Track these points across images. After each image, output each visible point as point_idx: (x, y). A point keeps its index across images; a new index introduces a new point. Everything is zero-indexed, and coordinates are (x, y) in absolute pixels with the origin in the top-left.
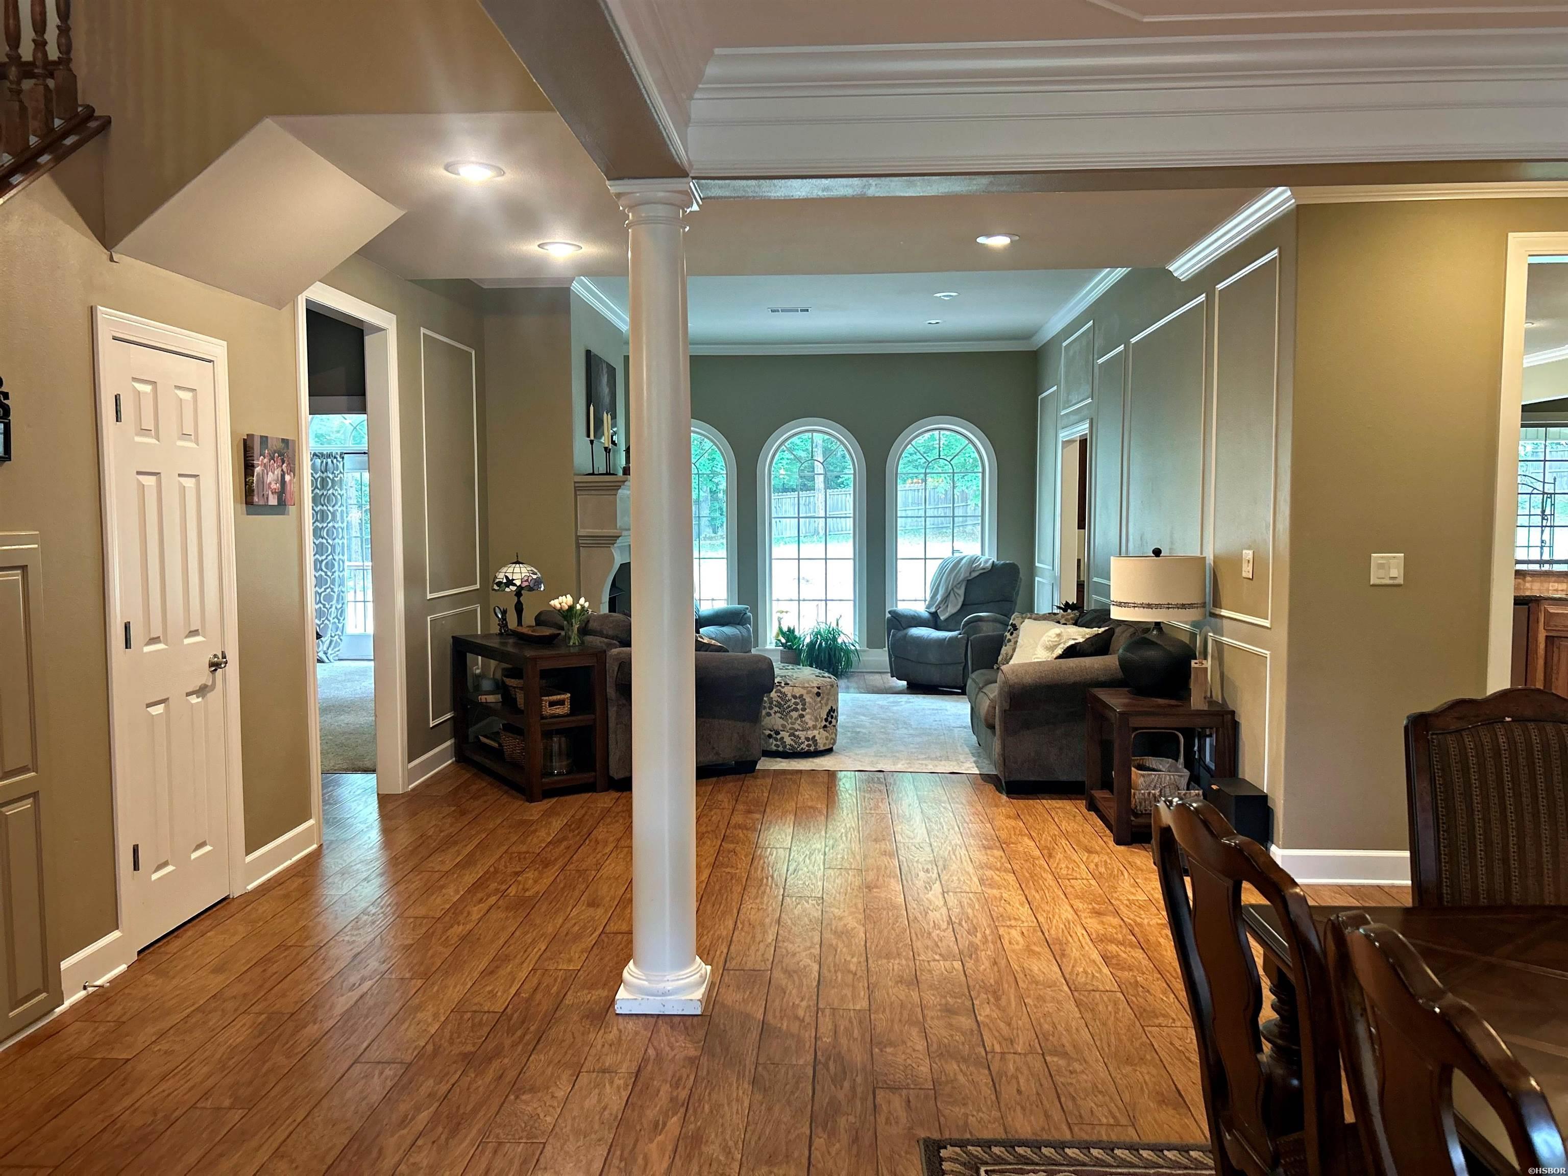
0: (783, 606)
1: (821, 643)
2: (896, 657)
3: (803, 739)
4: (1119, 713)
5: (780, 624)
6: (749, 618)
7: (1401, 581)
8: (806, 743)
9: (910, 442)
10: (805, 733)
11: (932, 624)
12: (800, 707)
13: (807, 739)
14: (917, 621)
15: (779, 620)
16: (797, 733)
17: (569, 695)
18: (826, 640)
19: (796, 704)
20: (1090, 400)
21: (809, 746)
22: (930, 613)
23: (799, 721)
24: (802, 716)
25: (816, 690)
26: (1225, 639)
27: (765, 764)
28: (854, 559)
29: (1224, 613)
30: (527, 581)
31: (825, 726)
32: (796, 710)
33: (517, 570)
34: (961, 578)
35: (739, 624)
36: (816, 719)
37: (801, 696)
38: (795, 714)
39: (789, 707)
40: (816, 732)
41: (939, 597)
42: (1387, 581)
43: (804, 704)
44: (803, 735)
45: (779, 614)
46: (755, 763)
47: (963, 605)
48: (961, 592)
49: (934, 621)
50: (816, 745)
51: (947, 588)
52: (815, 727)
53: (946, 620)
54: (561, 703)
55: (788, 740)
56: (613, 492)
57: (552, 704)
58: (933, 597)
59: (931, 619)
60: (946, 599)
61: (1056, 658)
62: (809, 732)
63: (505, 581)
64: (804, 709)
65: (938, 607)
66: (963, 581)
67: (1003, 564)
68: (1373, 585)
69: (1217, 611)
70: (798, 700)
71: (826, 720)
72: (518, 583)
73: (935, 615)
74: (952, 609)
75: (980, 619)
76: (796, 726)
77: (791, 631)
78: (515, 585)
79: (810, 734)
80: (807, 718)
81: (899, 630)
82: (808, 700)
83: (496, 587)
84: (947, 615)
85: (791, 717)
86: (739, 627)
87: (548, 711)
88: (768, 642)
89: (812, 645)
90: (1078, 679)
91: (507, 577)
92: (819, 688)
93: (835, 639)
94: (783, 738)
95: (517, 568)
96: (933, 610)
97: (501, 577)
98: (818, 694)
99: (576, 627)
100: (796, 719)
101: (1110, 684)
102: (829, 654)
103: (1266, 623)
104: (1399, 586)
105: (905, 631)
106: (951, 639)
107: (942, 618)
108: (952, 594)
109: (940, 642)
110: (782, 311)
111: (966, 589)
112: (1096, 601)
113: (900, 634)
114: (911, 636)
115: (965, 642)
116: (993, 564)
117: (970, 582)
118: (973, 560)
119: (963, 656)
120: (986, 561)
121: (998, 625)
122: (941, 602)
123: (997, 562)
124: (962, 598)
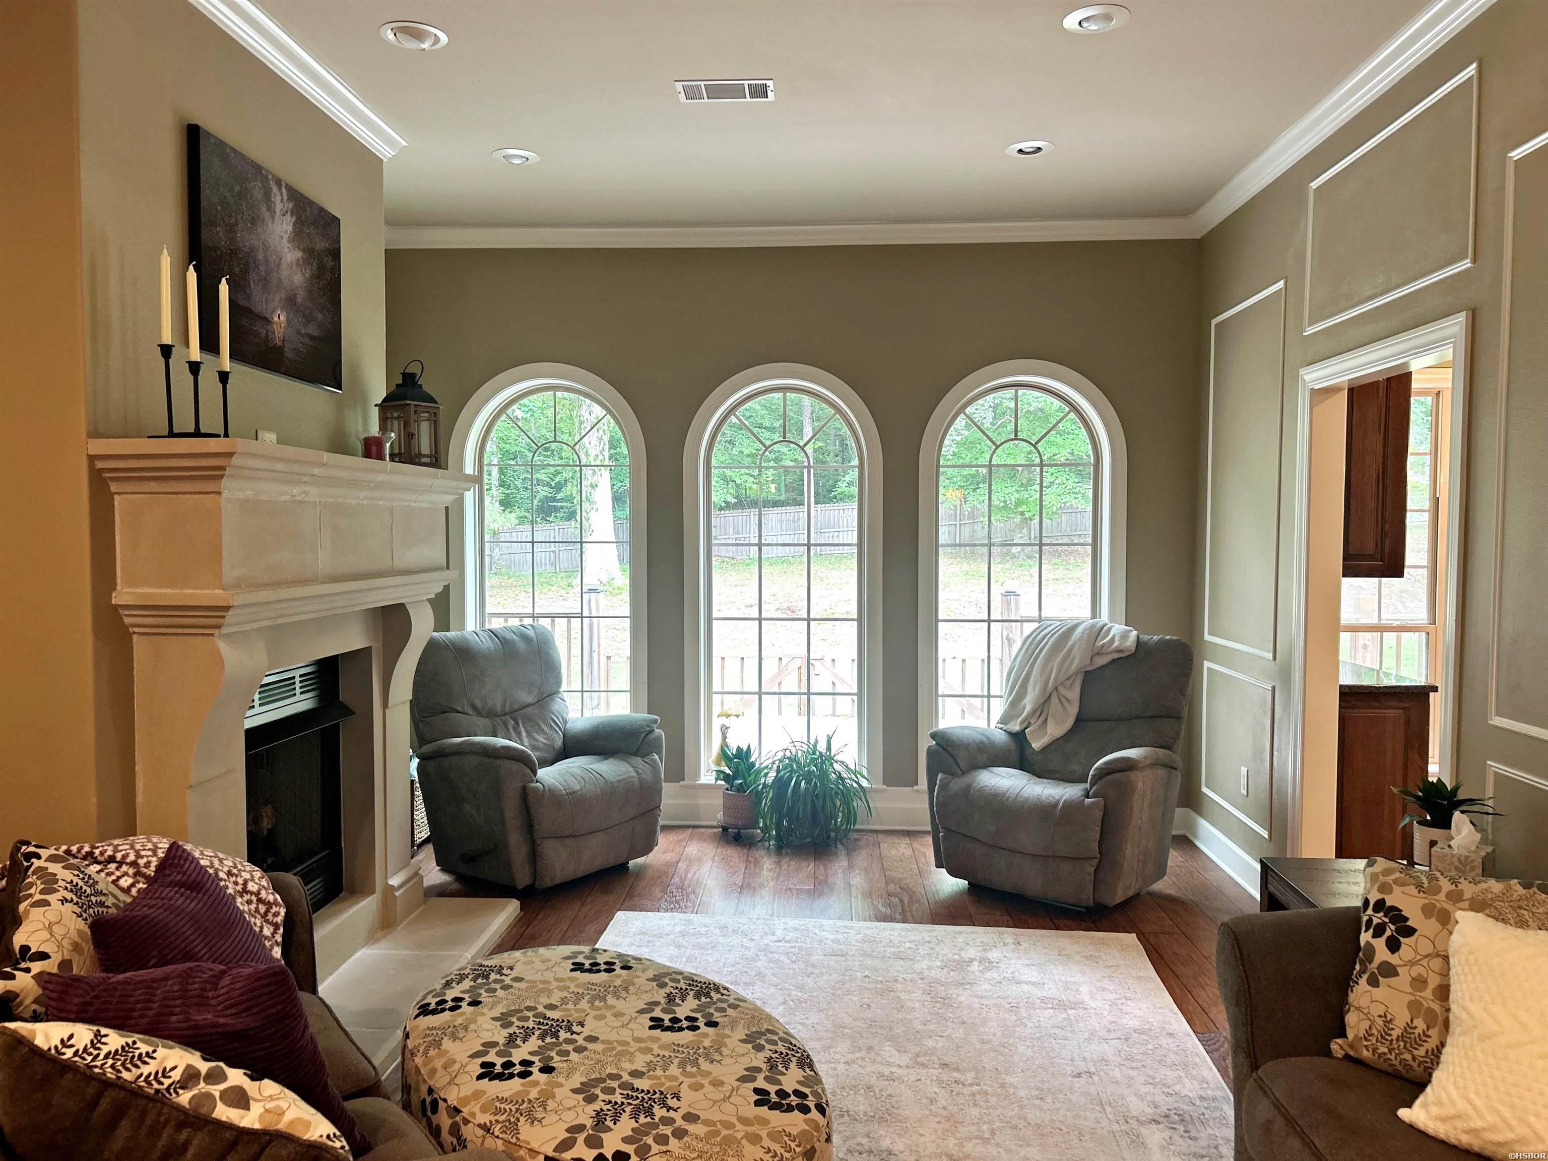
0: (732, 703)
1: (798, 783)
2: (947, 830)
5: (724, 738)
6: (660, 737)
9: (962, 410)
11: (1015, 758)
14: (985, 756)
15: (724, 729)
18: (808, 776)
22: (1010, 733)
28: (860, 620)
34: (1074, 668)
35: (635, 754)
41: (1028, 704)
45: (723, 720)
47: (1079, 720)
48: (1074, 694)
49: (1017, 754)
51: (1044, 686)
53: (1045, 749)
56: (210, 486)
58: (1015, 704)
59: (1013, 746)
60: (1042, 709)
65: (1028, 721)
66: (1076, 673)
67: (1162, 642)
73: (1019, 738)
74: (1055, 729)
75: (1128, 766)
77: (743, 755)
81: (953, 774)
84: (1045, 740)
86: (638, 761)
88: (703, 771)
89: (780, 783)
93: (824, 775)
96: (1015, 727)
102: (814, 806)
105: (964, 778)
106: (1071, 809)
107: (1036, 745)
108: (1054, 698)
109: (1045, 808)
111: (1082, 689)
113: (957, 784)
114: (981, 790)
115: (1099, 814)
116: (1139, 642)
117: (1090, 678)
118: (1098, 632)
119: (1095, 845)
120: (1124, 636)
121: (1161, 772)
122: (1033, 713)
123: (1145, 637)
124: (1074, 710)
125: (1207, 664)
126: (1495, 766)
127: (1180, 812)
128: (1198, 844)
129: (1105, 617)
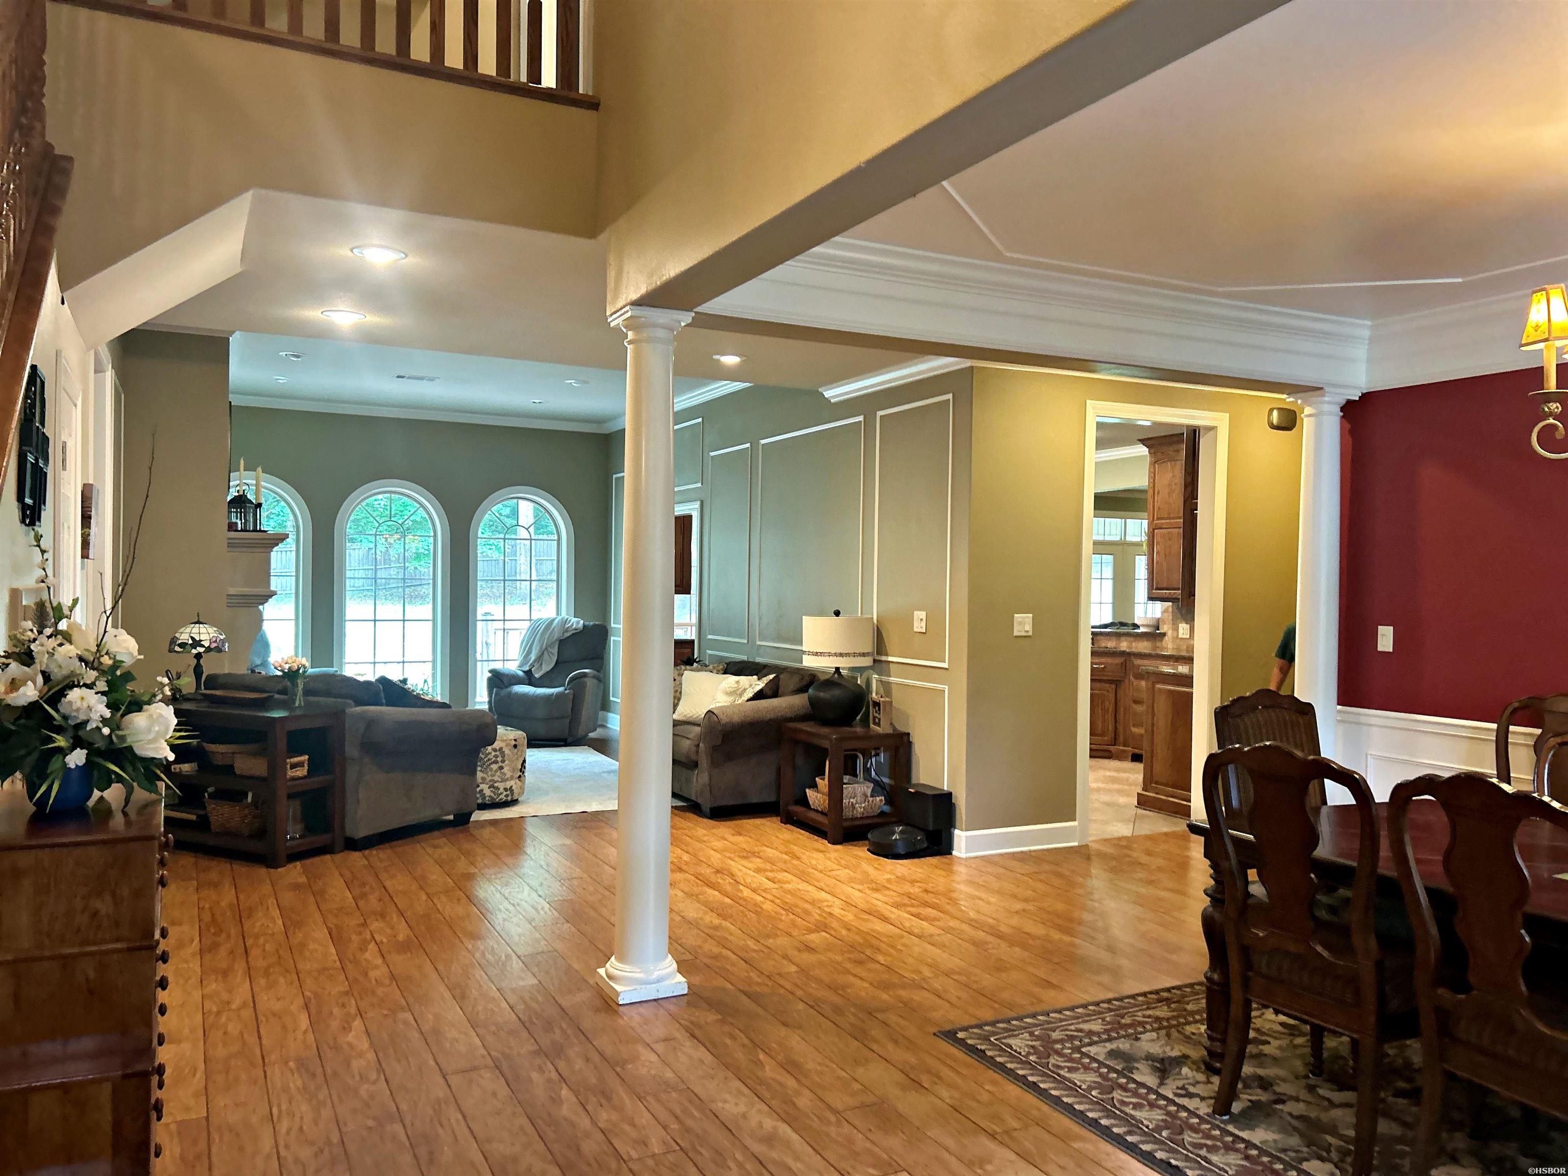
0: (358, 668)
2: (499, 715)
3: (502, 790)
4: (836, 739)
7: (1030, 634)
8: (505, 793)
10: (502, 784)
11: (527, 682)
12: (499, 759)
13: (506, 790)
14: (515, 680)
16: (496, 785)
17: (307, 757)
19: (496, 756)
20: (699, 485)
21: (507, 796)
22: (525, 670)
23: (498, 773)
24: (501, 768)
25: (514, 743)
26: (892, 679)
27: (479, 816)
29: (890, 659)
30: (216, 641)
31: (520, 777)
32: (496, 762)
33: (203, 630)
34: (554, 639)
36: (514, 771)
37: (501, 749)
38: (495, 767)
39: (489, 760)
40: (512, 783)
41: (533, 657)
42: (1023, 634)
43: (503, 756)
44: (501, 786)
46: (471, 814)
47: (558, 661)
48: (555, 650)
49: (529, 678)
50: (512, 795)
51: (541, 648)
52: (512, 778)
53: (542, 677)
54: (300, 764)
55: (488, 792)
56: (268, 550)
57: (294, 766)
58: (527, 657)
59: (526, 675)
60: (539, 658)
61: (748, 700)
62: (508, 783)
63: (190, 642)
64: (503, 761)
65: (532, 666)
66: (556, 641)
67: (594, 625)
68: (1016, 637)
69: (884, 658)
70: (498, 753)
71: (521, 771)
72: (206, 644)
73: (529, 673)
74: (546, 668)
75: (585, 675)
76: (496, 778)
78: (203, 646)
79: (508, 785)
80: (505, 770)
81: (500, 687)
82: (507, 751)
83: (177, 649)
84: (542, 671)
85: (491, 770)
87: (291, 773)
90: (772, 716)
91: (192, 638)
92: (515, 740)
94: (482, 790)
95: (203, 628)
96: (527, 668)
97: (184, 637)
98: (515, 746)
99: (301, 687)
100: (496, 771)
101: (803, 718)
103: (945, 665)
104: (1029, 637)
105: (509, 689)
106: (559, 695)
107: (537, 676)
108: (545, 653)
109: (548, 698)
110: (409, 378)
111: (558, 648)
112: (710, 655)
113: (504, 692)
114: (516, 693)
115: (571, 697)
116: (584, 626)
117: (562, 642)
118: (565, 622)
119: (570, 710)
120: (578, 623)
121: (596, 681)
122: (535, 661)
123: (587, 623)
124: (555, 658)
125: (612, 638)
126: (709, 652)
127: (601, 713)
128: (608, 725)
129: (564, 614)
